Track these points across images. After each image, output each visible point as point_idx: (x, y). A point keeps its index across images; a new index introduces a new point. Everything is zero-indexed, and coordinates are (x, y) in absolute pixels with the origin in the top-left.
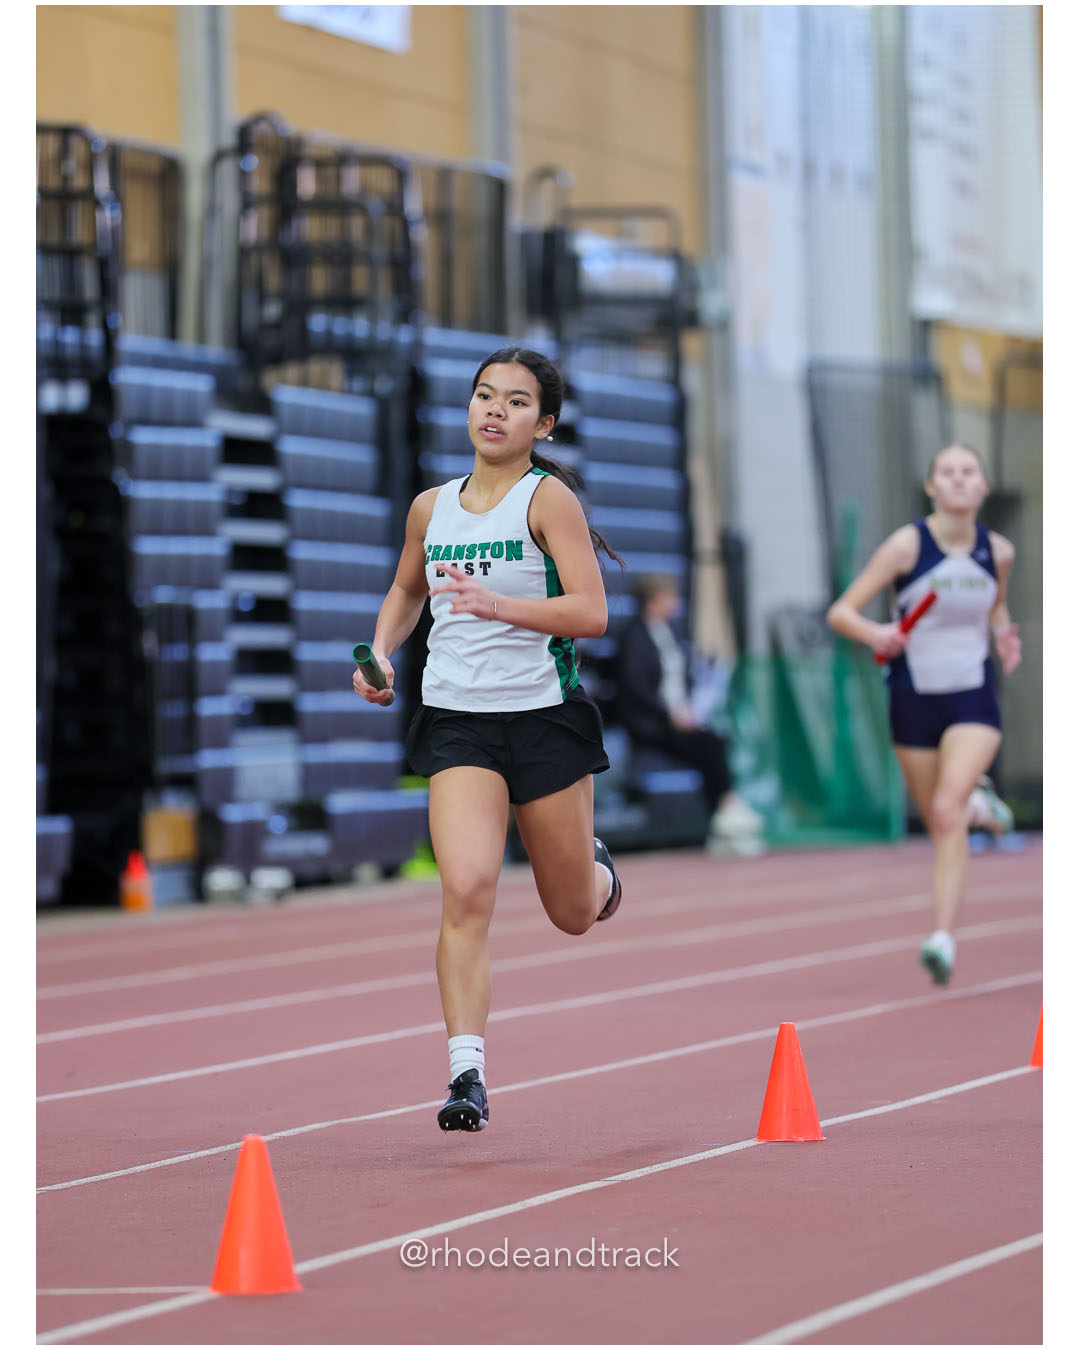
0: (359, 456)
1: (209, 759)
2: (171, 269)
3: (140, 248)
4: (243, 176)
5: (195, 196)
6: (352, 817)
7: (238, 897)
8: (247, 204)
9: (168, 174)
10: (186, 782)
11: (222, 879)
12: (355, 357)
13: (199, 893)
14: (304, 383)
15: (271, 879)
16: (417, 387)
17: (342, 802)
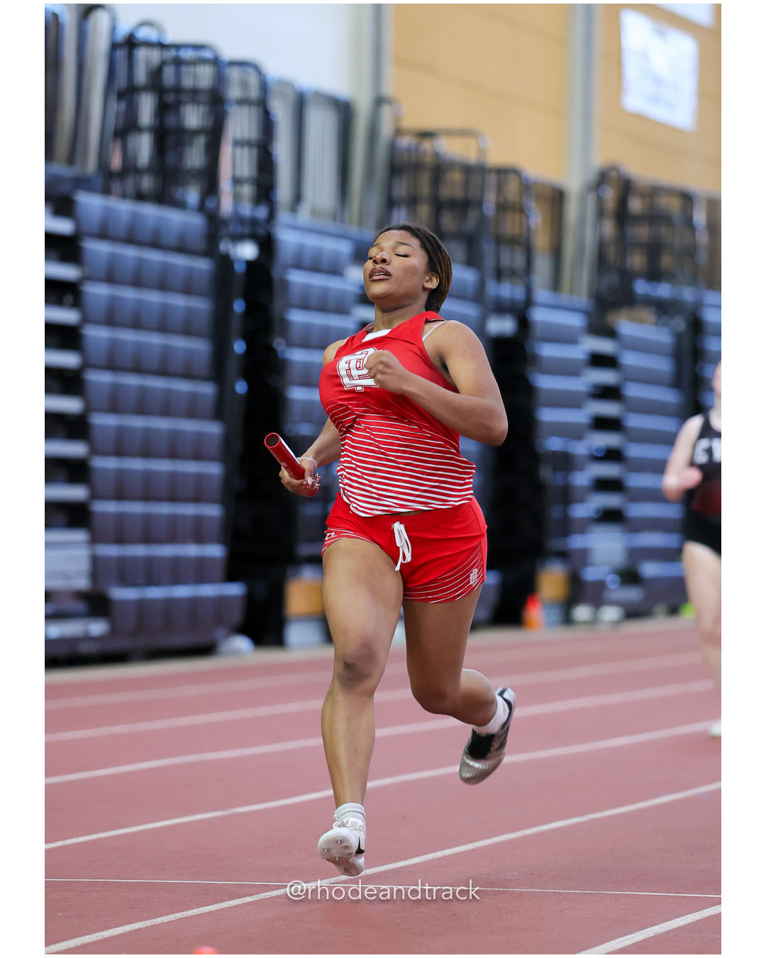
0: (662, 365)
1: (576, 542)
2: (557, 252)
3: (541, 241)
4: (600, 200)
5: (572, 211)
6: (656, 580)
7: (594, 622)
8: (600, 213)
9: (557, 198)
10: (564, 555)
11: (582, 612)
12: (663, 309)
13: (568, 620)
14: (633, 320)
15: (610, 614)
16: (697, 326)
17: (649, 569)
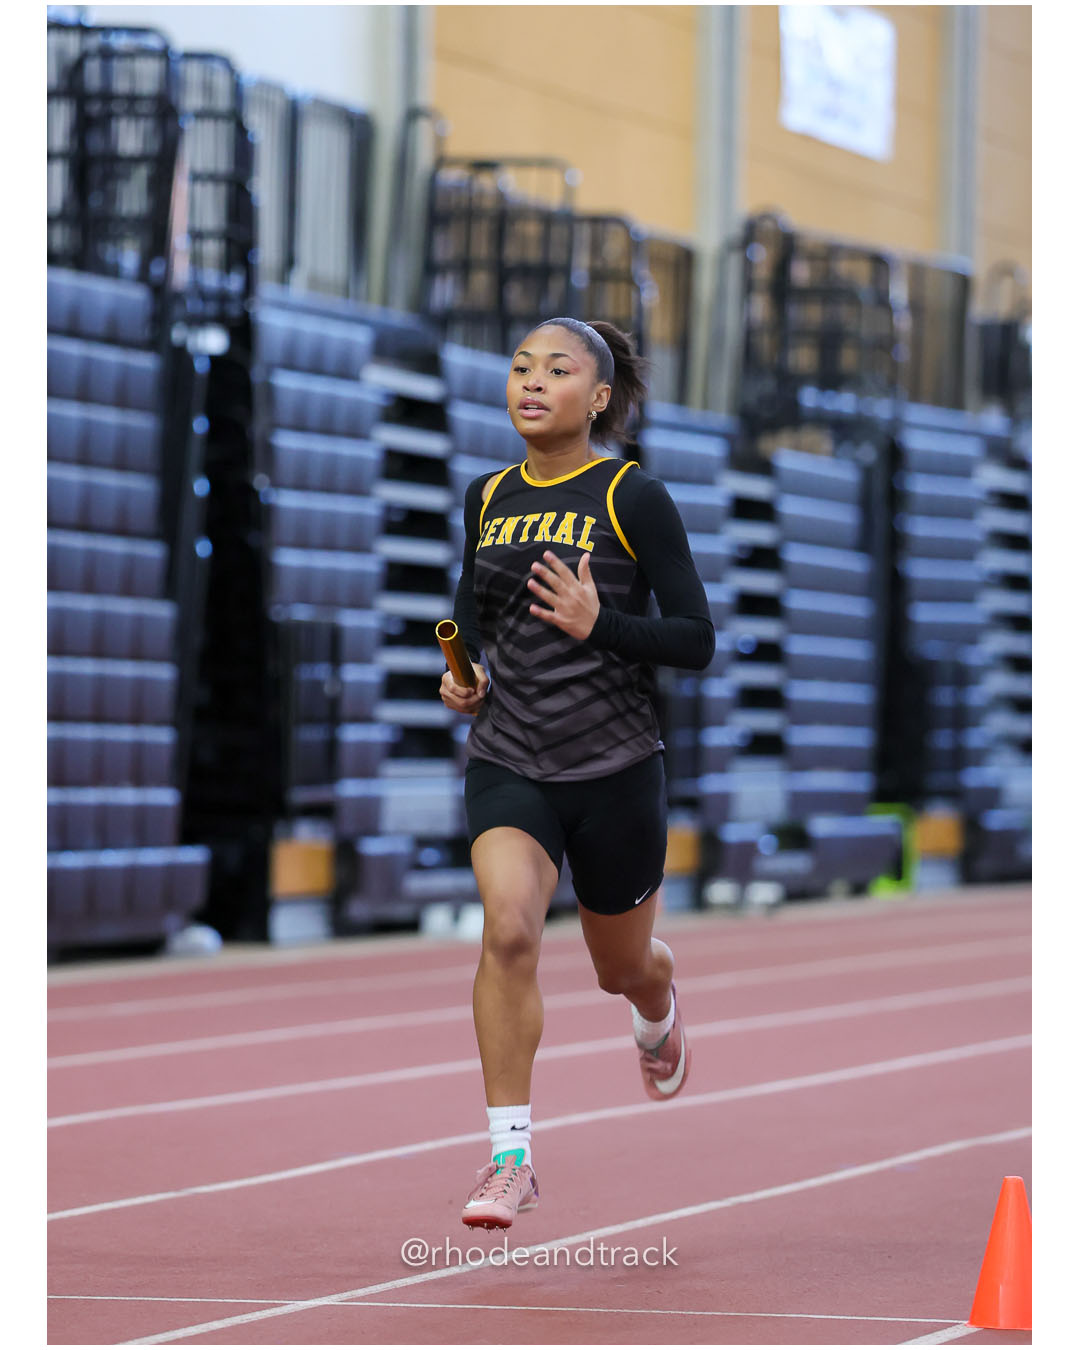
0: (843, 516)
1: (712, 784)
2: (683, 345)
3: (659, 328)
4: (748, 266)
5: (705, 283)
6: (831, 841)
7: (738, 905)
8: (748, 287)
9: (683, 262)
10: (692, 804)
11: (721, 891)
12: (843, 430)
13: (699, 903)
14: (797, 447)
15: (764, 893)
16: (894, 456)
17: (823, 826)
